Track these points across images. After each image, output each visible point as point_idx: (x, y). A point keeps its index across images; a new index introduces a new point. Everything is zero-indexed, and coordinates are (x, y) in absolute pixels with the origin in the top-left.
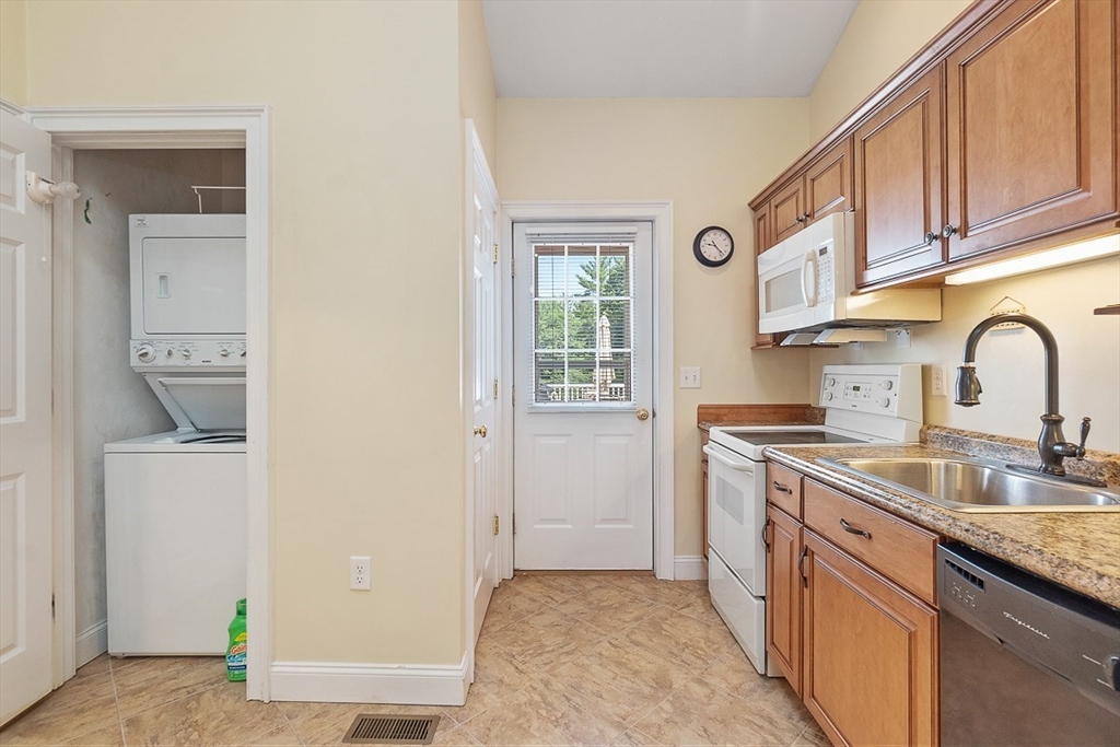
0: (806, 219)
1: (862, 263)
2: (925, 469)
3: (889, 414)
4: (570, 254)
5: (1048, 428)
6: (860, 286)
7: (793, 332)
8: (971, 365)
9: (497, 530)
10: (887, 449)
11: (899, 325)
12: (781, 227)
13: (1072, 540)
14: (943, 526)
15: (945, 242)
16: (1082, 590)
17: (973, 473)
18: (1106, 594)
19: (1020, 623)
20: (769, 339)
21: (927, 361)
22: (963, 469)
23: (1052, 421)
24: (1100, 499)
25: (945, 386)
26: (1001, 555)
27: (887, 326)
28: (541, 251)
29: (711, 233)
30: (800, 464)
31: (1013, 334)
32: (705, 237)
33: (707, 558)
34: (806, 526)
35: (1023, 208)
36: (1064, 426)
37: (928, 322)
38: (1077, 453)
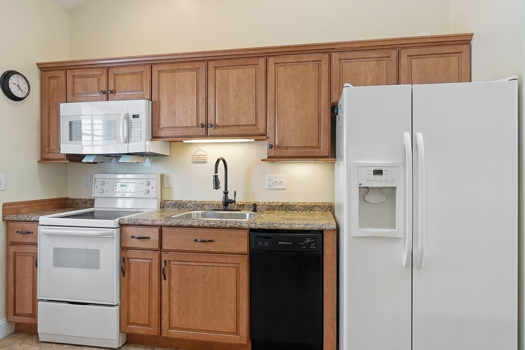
3: (150, 197)
5: (225, 195)
6: (156, 137)
8: (217, 174)
14: (253, 226)
15: (206, 129)
20: (63, 157)
25: (171, 183)
29: (16, 76)
32: (12, 78)
34: (163, 251)
37: (166, 156)
38: (234, 202)
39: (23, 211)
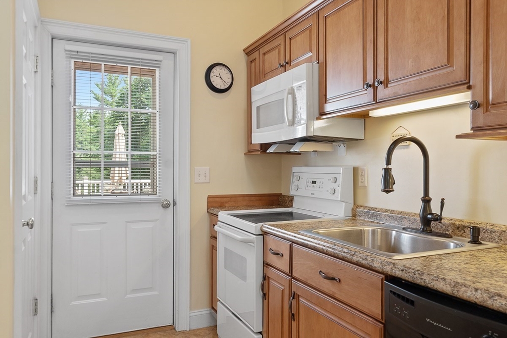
0: (286, 65)
1: (323, 98)
2: (361, 233)
3: (335, 199)
4: (106, 71)
5: (424, 205)
6: (322, 114)
7: (275, 143)
8: (390, 167)
9: (36, 311)
10: (336, 222)
11: (339, 141)
12: (267, 69)
13: (454, 270)
14: (388, 269)
15: (375, 89)
16: (468, 299)
17: (386, 234)
18: (480, 300)
19: (435, 324)
20: (258, 148)
21: (356, 164)
22: (381, 232)
23: (426, 201)
24: (452, 244)
25: (366, 181)
26: (423, 284)
27: (334, 141)
28: (79, 66)
29: (218, 68)
30: (290, 235)
31: (404, 148)
32: (214, 70)
33: (216, 311)
34: (293, 278)
35: (419, 73)
36: (432, 203)
37: (357, 140)
38: (438, 219)
39: (227, 205)
